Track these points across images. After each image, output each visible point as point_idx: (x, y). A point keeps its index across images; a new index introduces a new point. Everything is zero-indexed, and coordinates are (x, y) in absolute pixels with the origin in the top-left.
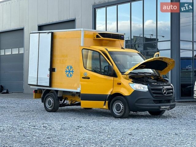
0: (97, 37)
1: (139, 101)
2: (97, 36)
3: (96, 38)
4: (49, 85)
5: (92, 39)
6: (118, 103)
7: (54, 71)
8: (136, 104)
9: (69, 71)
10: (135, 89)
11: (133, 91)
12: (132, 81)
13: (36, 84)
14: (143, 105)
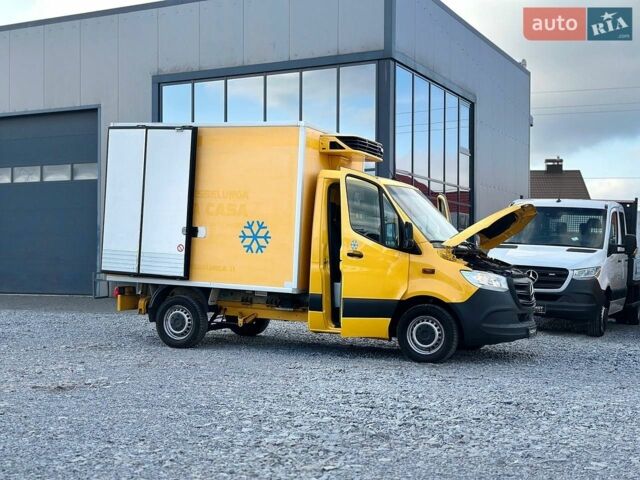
0: (331, 148)
1: (492, 316)
2: (333, 145)
3: (328, 150)
4: (182, 275)
5: (317, 152)
6: (425, 323)
7: (196, 236)
8: (485, 325)
9: (255, 237)
10: (480, 286)
11: (474, 290)
12: (468, 266)
13: (135, 271)
14: (502, 326)
